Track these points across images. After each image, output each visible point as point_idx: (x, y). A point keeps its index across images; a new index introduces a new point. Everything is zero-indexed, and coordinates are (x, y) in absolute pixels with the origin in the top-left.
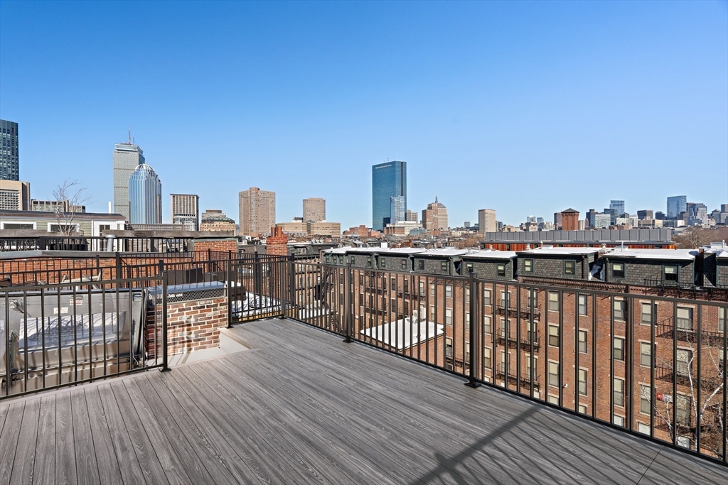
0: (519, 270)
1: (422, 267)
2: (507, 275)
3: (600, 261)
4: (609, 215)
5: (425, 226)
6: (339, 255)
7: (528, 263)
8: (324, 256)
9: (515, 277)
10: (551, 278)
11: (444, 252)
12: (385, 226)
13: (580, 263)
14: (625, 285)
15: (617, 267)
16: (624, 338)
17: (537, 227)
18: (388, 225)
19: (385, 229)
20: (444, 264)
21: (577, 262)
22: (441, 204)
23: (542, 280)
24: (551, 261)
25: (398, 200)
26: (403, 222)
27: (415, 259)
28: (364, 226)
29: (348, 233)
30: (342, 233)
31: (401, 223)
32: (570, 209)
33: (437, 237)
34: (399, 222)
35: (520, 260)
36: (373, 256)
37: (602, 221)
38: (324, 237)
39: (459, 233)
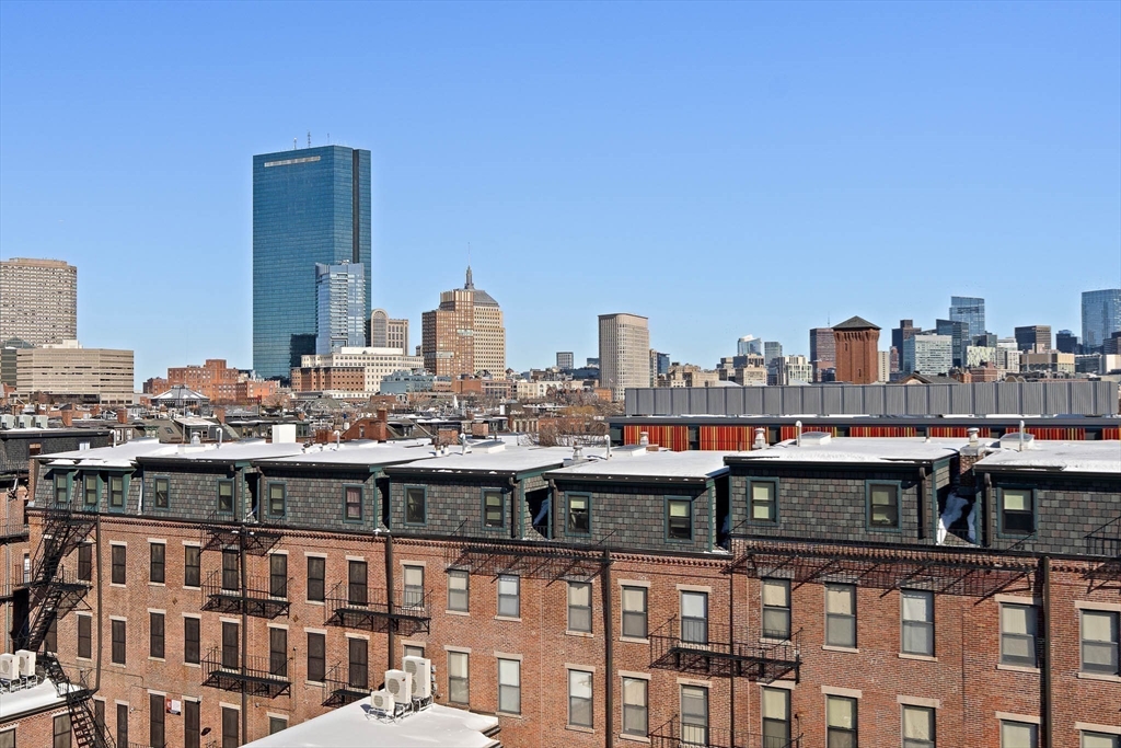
0: (735, 516)
1: (417, 513)
2: (697, 532)
3: (968, 482)
4: (948, 339)
5: (431, 365)
6: (106, 474)
7: (761, 493)
8: (49, 477)
9: (723, 539)
10: (830, 542)
11: (494, 457)
12: (296, 362)
13: (912, 490)
14: (1037, 555)
15: (1014, 502)
16: (1037, 720)
17: (764, 371)
18: (307, 361)
19: (298, 374)
20: (493, 501)
21: (905, 487)
22: (483, 294)
23: (803, 547)
24: (832, 485)
25: (342, 277)
26: (358, 350)
27: (393, 486)
28: (223, 363)
29: (164, 386)
30: (138, 388)
31: (351, 353)
32: (856, 319)
33: (472, 402)
34: (345, 350)
35: (737, 483)
36: (240, 476)
37: (932, 353)
38: (67, 400)
39: (540, 389)
